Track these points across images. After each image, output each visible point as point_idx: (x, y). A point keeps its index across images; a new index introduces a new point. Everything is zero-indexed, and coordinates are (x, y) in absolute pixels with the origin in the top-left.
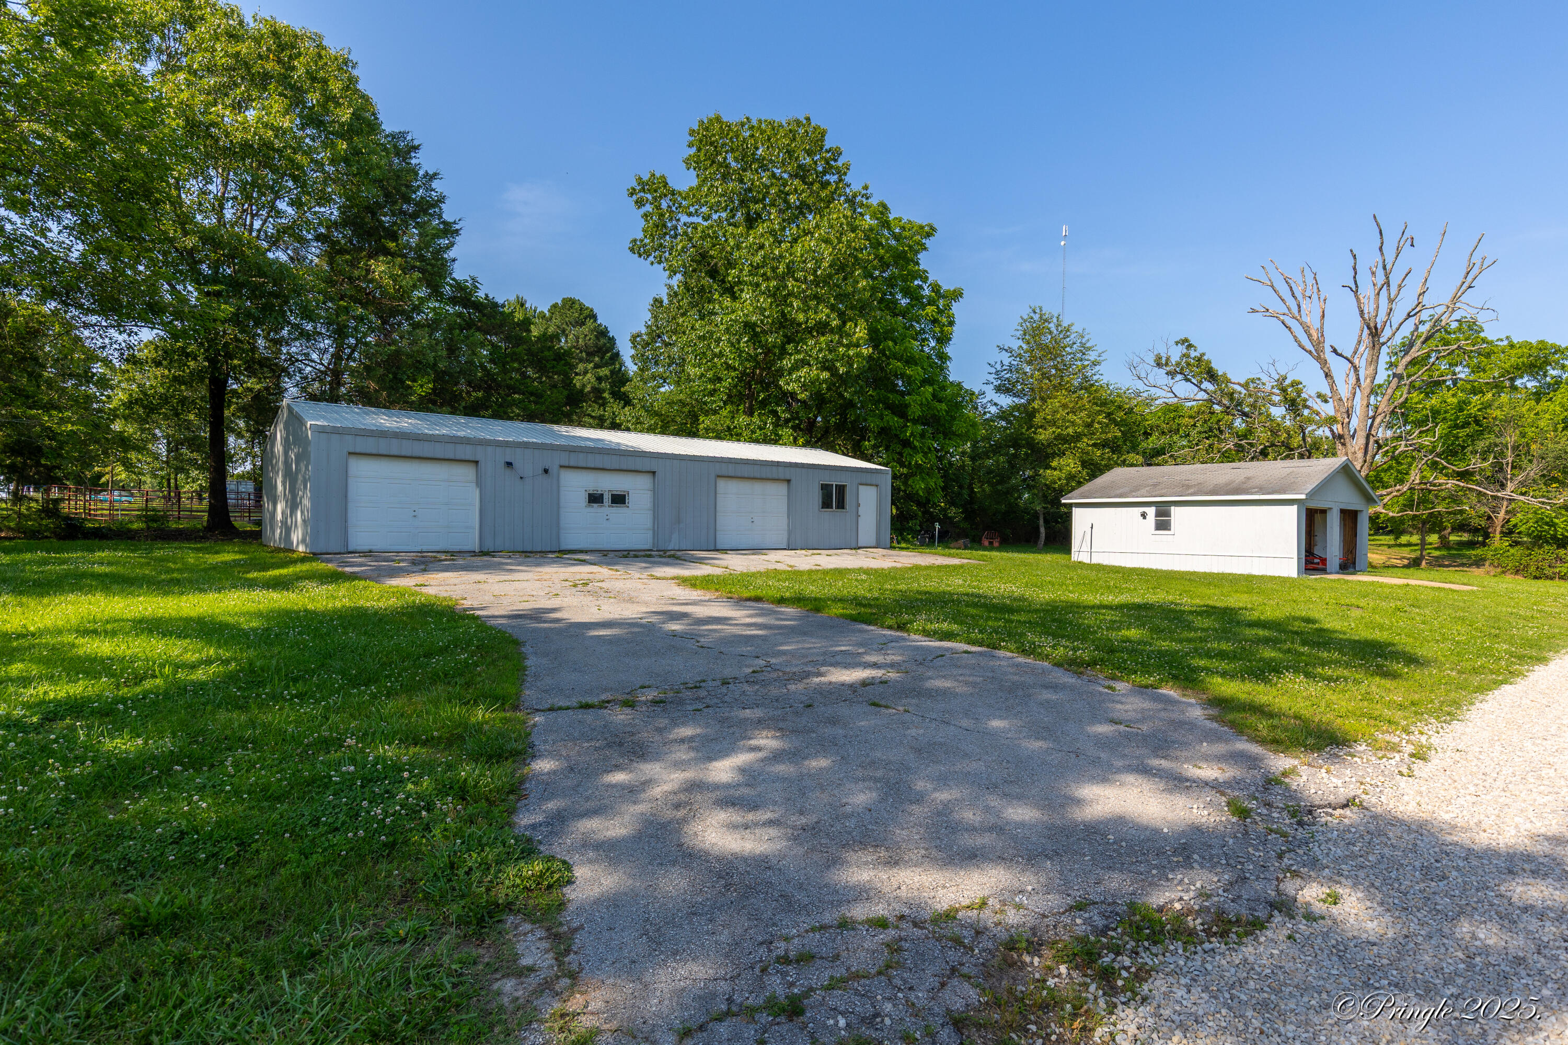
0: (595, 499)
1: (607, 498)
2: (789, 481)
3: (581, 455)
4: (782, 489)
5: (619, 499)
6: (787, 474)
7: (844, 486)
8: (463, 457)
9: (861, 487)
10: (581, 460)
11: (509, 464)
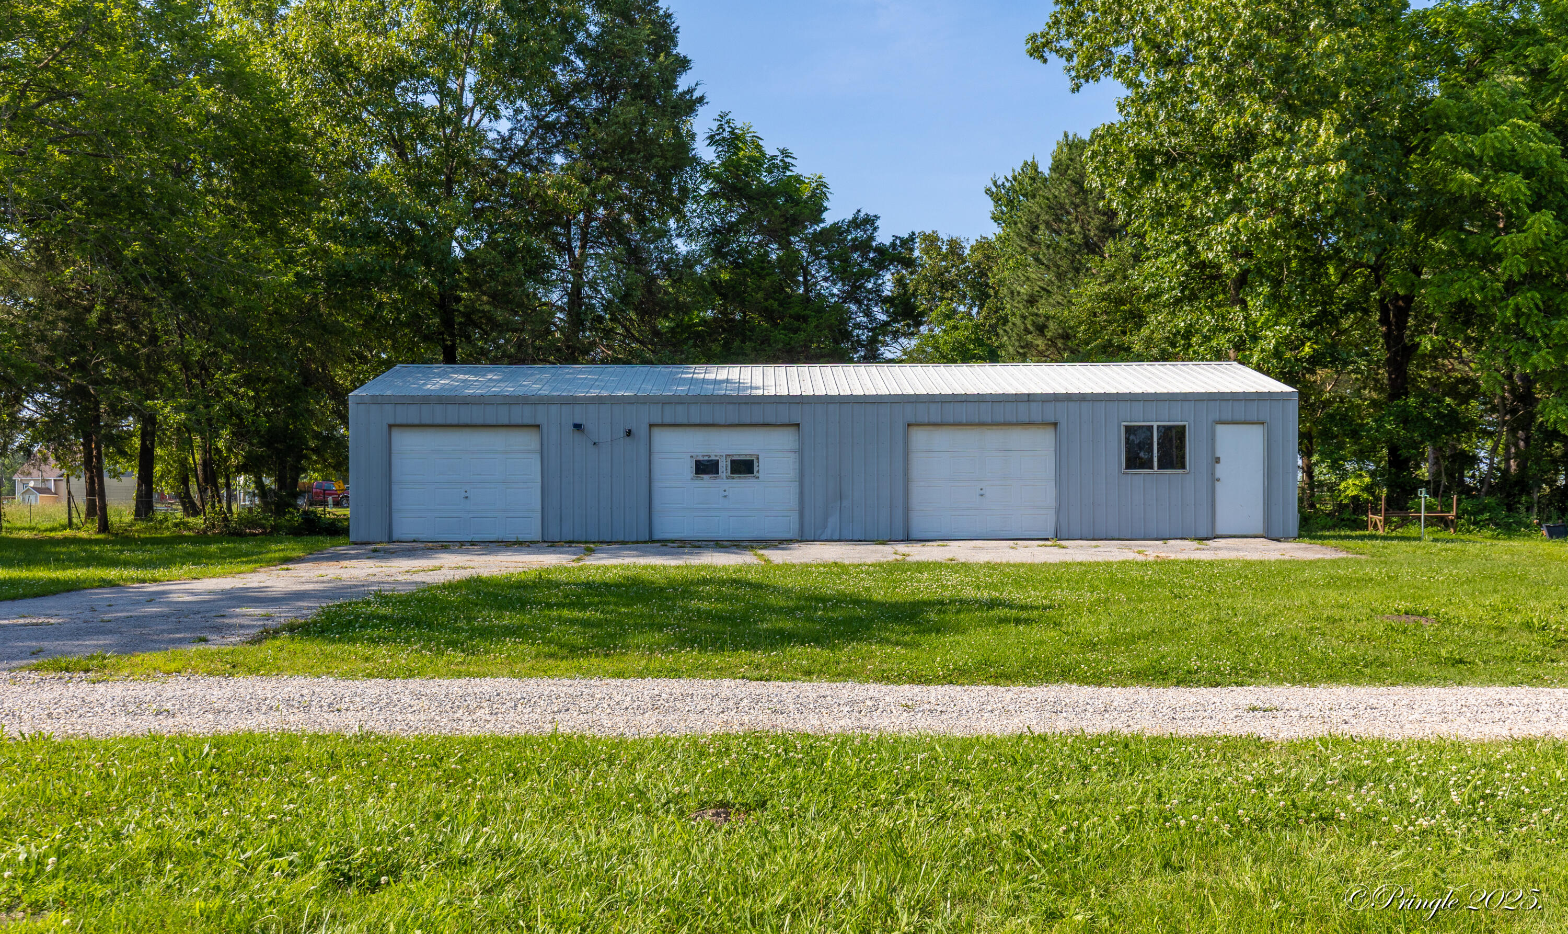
0: (706, 467)
1: (725, 466)
2: (1055, 424)
3: (680, 408)
4: (1044, 439)
5: (743, 467)
6: (1050, 413)
7: (1181, 431)
8: (520, 422)
9: (1220, 429)
10: (680, 414)
11: (578, 427)
